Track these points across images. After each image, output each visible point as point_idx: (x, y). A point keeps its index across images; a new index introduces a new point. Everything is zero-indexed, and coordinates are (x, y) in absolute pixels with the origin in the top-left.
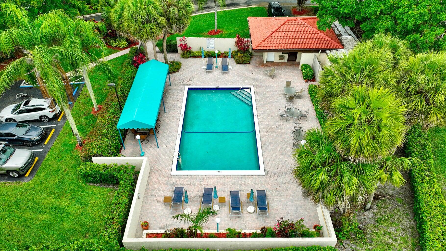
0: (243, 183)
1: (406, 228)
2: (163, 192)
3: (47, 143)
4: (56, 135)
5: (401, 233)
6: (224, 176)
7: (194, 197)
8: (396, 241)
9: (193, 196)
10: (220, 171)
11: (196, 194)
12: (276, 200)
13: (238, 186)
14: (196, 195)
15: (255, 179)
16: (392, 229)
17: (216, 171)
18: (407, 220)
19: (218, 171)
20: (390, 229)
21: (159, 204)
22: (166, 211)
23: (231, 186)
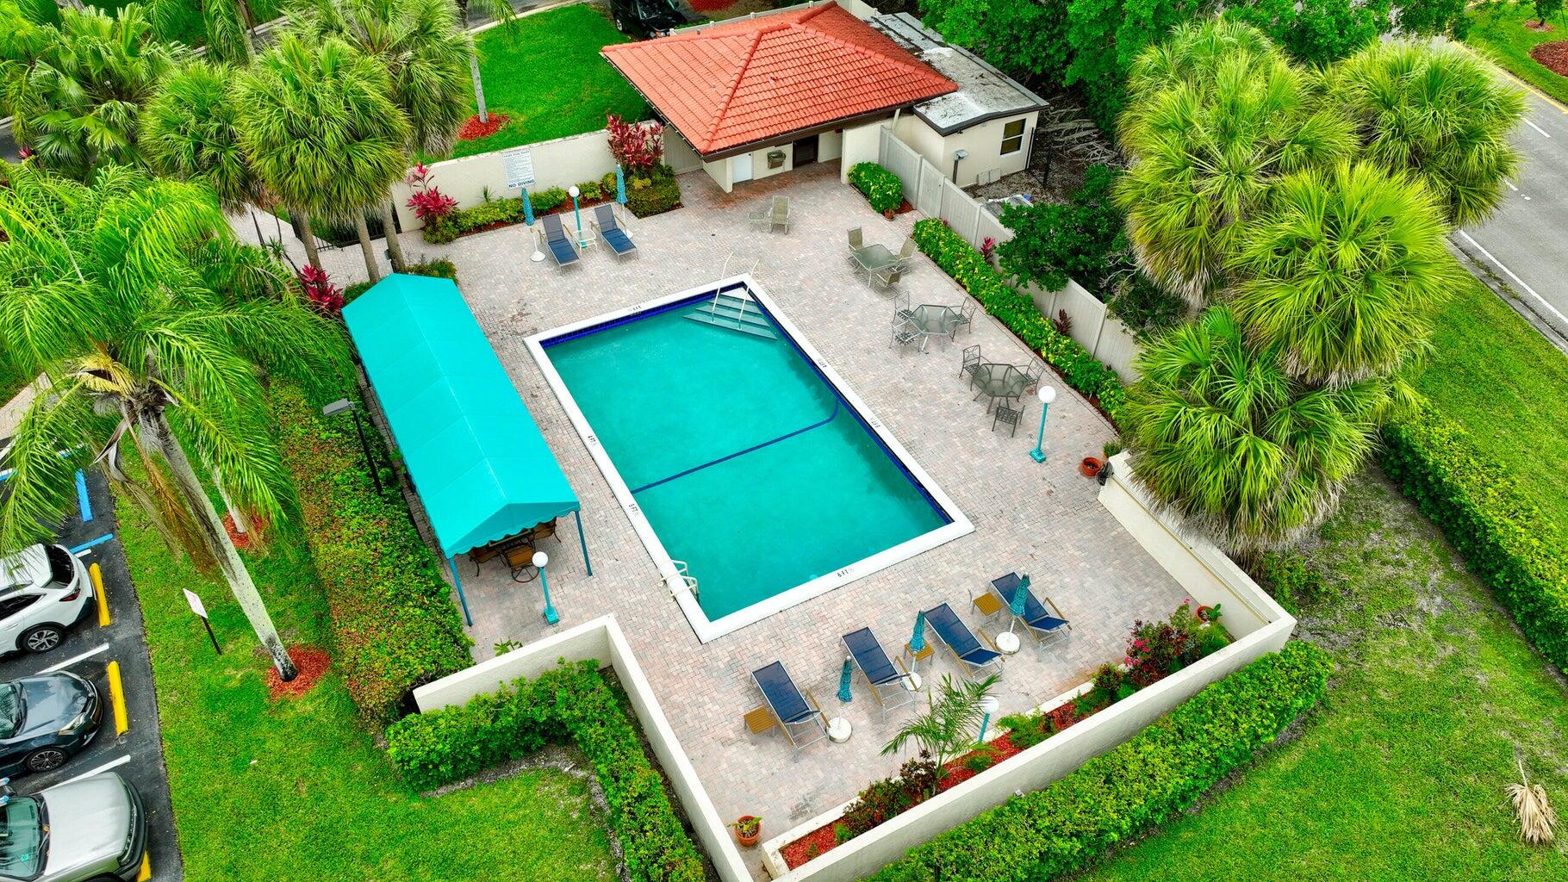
0: (932, 577)
1: (1398, 524)
2: (717, 707)
3: (130, 725)
4: (144, 681)
5: (1399, 541)
6: (867, 579)
7: (825, 678)
8: (1400, 564)
9: (819, 677)
10: (847, 568)
11: (822, 667)
12: (1052, 586)
13: (924, 590)
14: (825, 670)
15: (957, 552)
16: (1373, 541)
17: (834, 574)
18: (1387, 505)
19: (840, 571)
20: (1370, 543)
21: (734, 749)
22: (770, 760)
23: (906, 602)
